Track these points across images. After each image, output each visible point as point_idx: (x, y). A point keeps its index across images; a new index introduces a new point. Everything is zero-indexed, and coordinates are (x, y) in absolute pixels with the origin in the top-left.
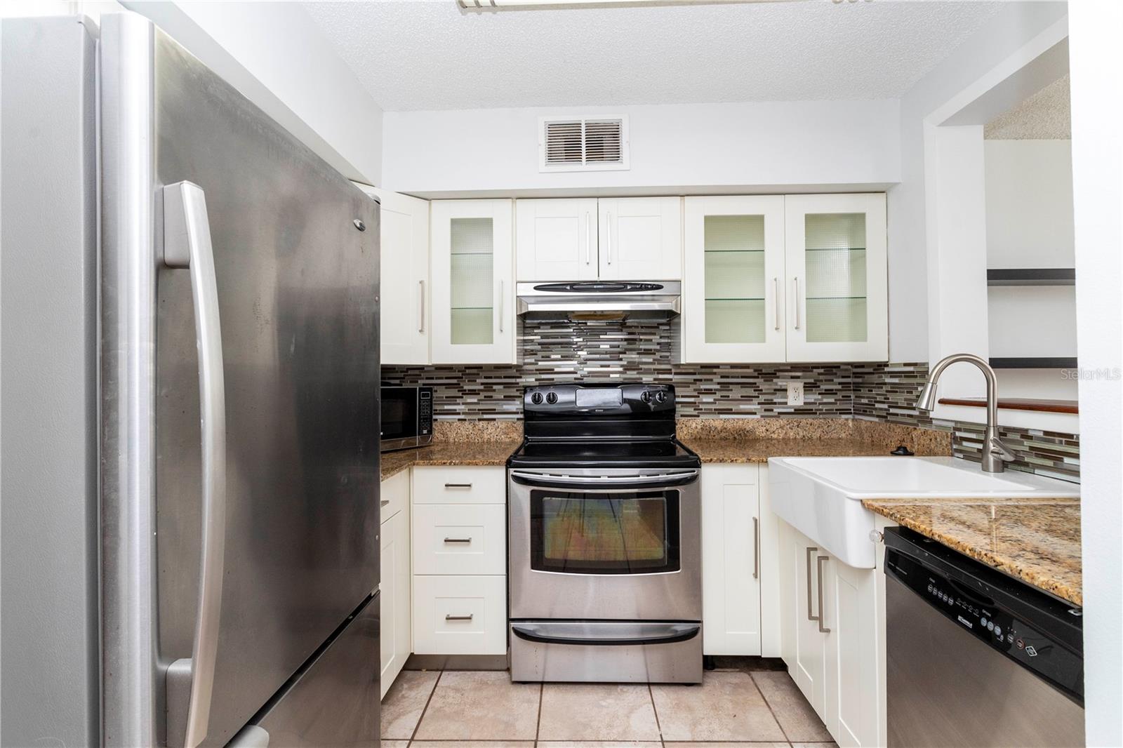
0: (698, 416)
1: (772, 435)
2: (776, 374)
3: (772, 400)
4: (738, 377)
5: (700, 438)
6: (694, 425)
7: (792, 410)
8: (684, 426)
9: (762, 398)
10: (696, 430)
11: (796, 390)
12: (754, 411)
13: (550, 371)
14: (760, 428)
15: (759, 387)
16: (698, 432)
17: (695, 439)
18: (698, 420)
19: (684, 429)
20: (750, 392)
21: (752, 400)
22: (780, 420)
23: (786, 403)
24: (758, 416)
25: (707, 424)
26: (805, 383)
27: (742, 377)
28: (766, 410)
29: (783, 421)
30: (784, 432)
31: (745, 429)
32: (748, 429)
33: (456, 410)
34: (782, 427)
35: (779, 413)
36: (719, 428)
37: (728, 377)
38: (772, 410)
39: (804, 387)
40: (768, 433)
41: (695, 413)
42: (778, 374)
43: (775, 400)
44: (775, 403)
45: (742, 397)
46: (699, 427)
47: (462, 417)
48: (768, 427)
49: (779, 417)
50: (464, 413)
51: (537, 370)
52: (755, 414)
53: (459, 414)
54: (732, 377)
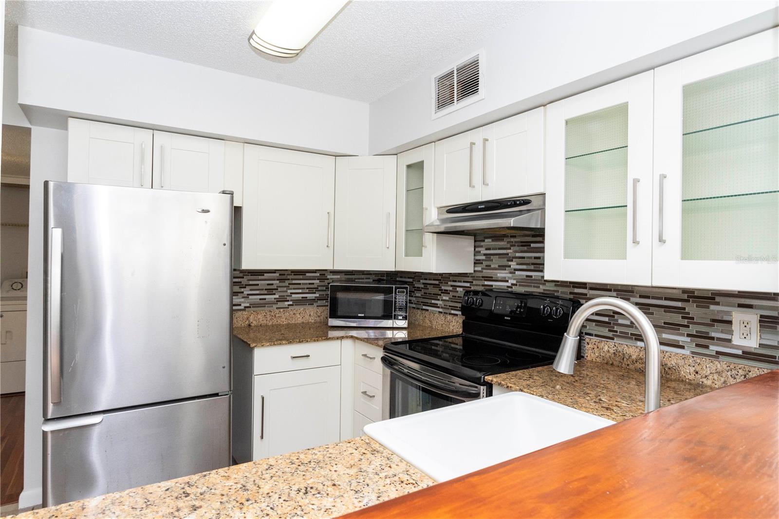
0: (613, 339)
1: (704, 380)
2: (714, 299)
3: (708, 333)
4: (660, 298)
5: (612, 364)
6: (606, 348)
7: (740, 352)
8: (596, 347)
9: (693, 329)
10: (608, 354)
11: (746, 324)
12: (681, 344)
13: (490, 279)
14: (687, 367)
15: (689, 313)
16: (610, 357)
17: (607, 363)
18: (611, 343)
19: (596, 350)
20: (677, 318)
21: (679, 329)
22: (717, 363)
23: (730, 341)
24: (686, 352)
25: (620, 349)
26: (761, 316)
27: (666, 299)
28: (697, 345)
29: (721, 364)
30: (723, 380)
31: (666, 365)
32: (669, 365)
33: (437, 304)
34: (719, 373)
35: (718, 353)
36: (634, 357)
37: (648, 297)
38: (707, 347)
39: (760, 321)
40: (698, 376)
41: (611, 334)
42: (718, 299)
43: (713, 335)
44: (713, 338)
45: (665, 323)
46: (612, 351)
47: (441, 310)
48: (698, 368)
49: (718, 358)
50: (442, 308)
51: (483, 277)
52: (682, 347)
53: (438, 307)
54: (654, 298)
